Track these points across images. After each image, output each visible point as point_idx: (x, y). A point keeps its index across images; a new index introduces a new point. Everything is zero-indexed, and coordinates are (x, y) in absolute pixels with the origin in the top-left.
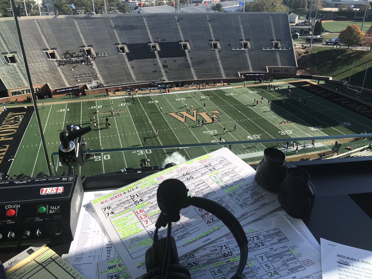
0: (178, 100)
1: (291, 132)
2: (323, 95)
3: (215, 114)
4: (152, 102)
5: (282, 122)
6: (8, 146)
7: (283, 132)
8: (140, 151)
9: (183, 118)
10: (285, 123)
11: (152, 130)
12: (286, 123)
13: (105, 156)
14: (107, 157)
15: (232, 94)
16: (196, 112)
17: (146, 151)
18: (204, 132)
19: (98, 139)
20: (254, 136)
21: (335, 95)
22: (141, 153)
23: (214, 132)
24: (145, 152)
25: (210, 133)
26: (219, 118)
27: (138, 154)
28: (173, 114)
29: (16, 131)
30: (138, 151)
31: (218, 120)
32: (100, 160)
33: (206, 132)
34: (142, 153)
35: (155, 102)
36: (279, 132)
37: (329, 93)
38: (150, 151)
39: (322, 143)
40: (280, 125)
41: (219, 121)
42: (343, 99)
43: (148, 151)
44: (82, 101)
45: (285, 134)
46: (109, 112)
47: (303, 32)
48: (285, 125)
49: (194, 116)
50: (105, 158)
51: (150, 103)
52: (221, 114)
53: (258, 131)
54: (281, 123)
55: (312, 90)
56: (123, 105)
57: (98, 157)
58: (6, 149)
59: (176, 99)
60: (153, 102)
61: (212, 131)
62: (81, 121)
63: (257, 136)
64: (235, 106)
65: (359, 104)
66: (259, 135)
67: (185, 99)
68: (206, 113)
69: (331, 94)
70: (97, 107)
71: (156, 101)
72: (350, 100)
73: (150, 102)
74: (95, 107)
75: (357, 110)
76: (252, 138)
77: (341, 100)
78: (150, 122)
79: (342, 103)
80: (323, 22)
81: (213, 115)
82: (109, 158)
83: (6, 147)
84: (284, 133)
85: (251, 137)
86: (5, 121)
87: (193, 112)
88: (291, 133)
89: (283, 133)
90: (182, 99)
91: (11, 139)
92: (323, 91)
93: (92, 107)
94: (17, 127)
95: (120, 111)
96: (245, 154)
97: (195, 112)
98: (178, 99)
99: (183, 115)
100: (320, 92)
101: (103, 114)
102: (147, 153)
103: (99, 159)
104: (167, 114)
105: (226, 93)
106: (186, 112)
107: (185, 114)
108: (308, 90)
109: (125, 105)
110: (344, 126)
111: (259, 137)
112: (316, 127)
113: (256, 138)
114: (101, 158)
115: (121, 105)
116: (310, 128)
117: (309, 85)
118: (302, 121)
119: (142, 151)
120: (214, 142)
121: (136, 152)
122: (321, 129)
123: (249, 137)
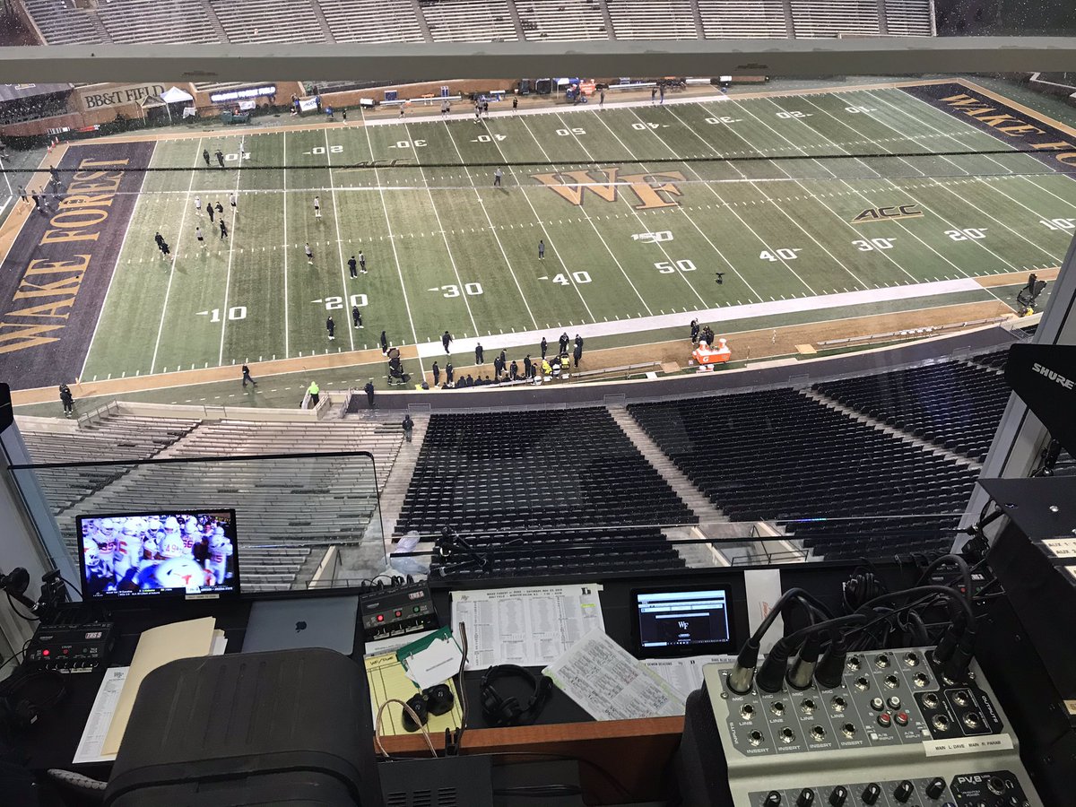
0: (563, 133)
1: (890, 242)
2: (1003, 130)
3: (672, 179)
4: (487, 137)
5: (866, 212)
6: (87, 257)
7: (865, 244)
8: (451, 288)
9: (576, 190)
10: (876, 216)
11: (484, 223)
12: (878, 213)
13: (353, 298)
14: (359, 300)
15: (725, 120)
16: (617, 172)
17: (468, 286)
18: (636, 237)
19: (334, 247)
20: (779, 251)
21: (1041, 132)
22: (453, 293)
23: (664, 236)
24: (465, 289)
25: (652, 239)
26: (682, 194)
27: (446, 295)
28: (548, 179)
29: (106, 214)
30: (444, 288)
31: (678, 199)
32: (340, 306)
33: (642, 236)
34: (457, 294)
35: (496, 139)
36: (854, 243)
37: (1022, 125)
38: (478, 286)
39: (977, 280)
40: (861, 221)
41: (680, 204)
42: (1064, 144)
43: (474, 289)
44: (285, 129)
45: (871, 249)
48: (876, 220)
49: (607, 187)
51: (481, 140)
53: (792, 238)
54: (861, 216)
55: (971, 113)
56: (403, 144)
57: (336, 300)
58: (83, 267)
59: (558, 132)
60: (489, 140)
61: (658, 234)
62: (285, 191)
63: (789, 251)
64: (733, 160)
66: (795, 250)
67: (584, 133)
68: (645, 179)
69: (1030, 127)
70: (330, 149)
71: (498, 136)
73: (480, 138)
74: (323, 150)
76: (772, 259)
77: (1056, 149)
78: (481, 200)
81: (665, 185)
82: (365, 302)
83: (82, 261)
84: (868, 246)
85: (771, 254)
86: (72, 184)
87: (608, 174)
88: (890, 246)
89: (864, 246)
90: (574, 130)
91: (95, 237)
92: (1007, 116)
93: (315, 151)
94: (109, 203)
95: (393, 164)
96: (749, 305)
97: (613, 173)
98: (565, 131)
99: (577, 182)
100: (998, 119)
101: (347, 171)
102: (470, 292)
103: (336, 305)
104: (529, 176)
105: (709, 116)
106: (587, 174)
107: (582, 178)
108: (960, 113)
109: (407, 145)
110: (1052, 228)
111: (794, 257)
112: (966, 230)
113: (785, 257)
114: (343, 303)
115: (397, 146)
116: (947, 233)
117: (963, 96)
118: (926, 212)
119: (455, 288)
120: (661, 266)
121: (440, 289)
122: (983, 236)
123: (764, 255)
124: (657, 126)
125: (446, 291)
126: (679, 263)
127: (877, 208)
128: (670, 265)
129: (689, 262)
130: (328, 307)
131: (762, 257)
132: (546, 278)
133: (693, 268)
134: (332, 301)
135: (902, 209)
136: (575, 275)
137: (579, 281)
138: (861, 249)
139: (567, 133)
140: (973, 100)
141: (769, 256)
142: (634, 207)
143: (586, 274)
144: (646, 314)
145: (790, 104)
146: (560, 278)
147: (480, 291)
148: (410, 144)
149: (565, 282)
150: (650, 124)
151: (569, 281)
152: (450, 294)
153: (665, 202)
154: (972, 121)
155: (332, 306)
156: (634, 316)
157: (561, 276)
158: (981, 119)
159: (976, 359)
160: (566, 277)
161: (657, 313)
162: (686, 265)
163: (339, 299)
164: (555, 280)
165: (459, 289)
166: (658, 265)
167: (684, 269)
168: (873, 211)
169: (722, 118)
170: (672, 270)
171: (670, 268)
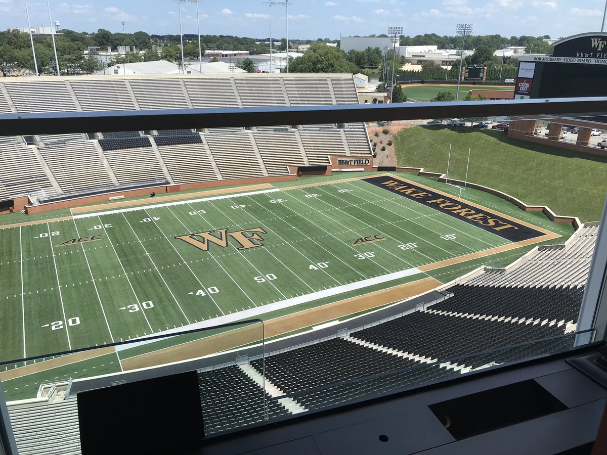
0: (193, 213)
1: (373, 254)
2: (413, 195)
3: (258, 233)
4: (149, 219)
5: (358, 240)
7: (361, 256)
8: (134, 306)
9: (204, 243)
10: (363, 241)
11: (151, 267)
12: (364, 240)
13: (70, 320)
14: (74, 322)
15: (279, 201)
16: (226, 231)
17: (144, 304)
19: (56, 290)
20: (319, 264)
21: (430, 195)
22: (135, 309)
24: (142, 306)
26: (263, 240)
27: (131, 311)
28: (187, 238)
30: (129, 307)
31: (261, 242)
32: (62, 327)
34: (137, 309)
35: (154, 220)
36: (355, 256)
37: (421, 193)
38: (151, 303)
39: (419, 268)
40: (355, 245)
42: (442, 199)
43: (148, 305)
44: (20, 225)
45: (364, 258)
46: (74, 242)
47: (378, 101)
48: (364, 243)
49: (221, 239)
50: (71, 324)
52: (266, 233)
53: (324, 257)
54: (357, 242)
55: (397, 189)
56: (97, 227)
57: (58, 323)
59: (190, 213)
60: (150, 220)
62: (21, 261)
63: (323, 263)
64: (287, 219)
65: (464, 206)
66: (327, 263)
67: (205, 212)
68: (242, 233)
69: (425, 193)
70: (51, 234)
71: (155, 218)
72: (451, 200)
73: (144, 220)
74: (46, 235)
75: (462, 214)
76: (316, 269)
77: (439, 202)
78: (148, 254)
79: (441, 206)
80: (403, 86)
81: (253, 235)
82: (78, 322)
85: (315, 266)
87: (221, 233)
88: (373, 256)
89: (361, 257)
90: (199, 211)
92: (413, 189)
93: (41, 236)
95: (92, 238)
96: (308, 295)
97: (223, 232)
98: (194, 212)
99: (204, 238)
100: (409, 191)
101: (62, 245)
102: (145, 307)
103: (59, 326)
104: (175, 238)
105: (271, 199)
106: (209, 234)
107: (206, 236)
108: (392, 189)
109: (100, 227)
110: (446, 240)
111: (327, 266)
112: (408, 244)
113: (322, 267)
114: (64, 324)
115: (94, 228)
116: (399, 246)
117: (392, 181)
118: (386, 237)
119: (136, 306)
120: (258, 278)
121: (126, 307)
122: (416, 246)
123: (311, 267)
124: (245, 206)
125: (131, 308)
126: (267, 276)
127: (363, 238)
128: (263, 277)
129: (273, 275)
130: (53, 328)
131: (310, 268)
132: (192, 293)
133: (275, 278)
134: (55, 324)
135: (375, 236)
136: (209, 289)
137: (212, 292)
138: (359, 259)
139: (195, 214)
140: (396, 183)
141: (314, 267)
142: (238, 249)
143: (215, 288)
144: (253, 307)
145: (311, 190)
146: (200, 292)
147: (152, 306)
148: (102, 227)
149: (203, 294)
150: (241, 205)
151: (206, 293)
152: (133, 310)
153: (255, 244)
154: (397, 192)
155: (56, 327)
156: (246, 308)
157: (201, 291)
158: (402, 191)
159: (428, 308)
160: (204, 291)
161: (259, 305)
162: (272, 277)
163: (61, 323)
164: (198, 294)
165: (139, 306)
166: (256, 279)
167: (270, 279)
168: (361, 239)
169: (278, 200)
170: (264, 280)
171: (263, 279)
